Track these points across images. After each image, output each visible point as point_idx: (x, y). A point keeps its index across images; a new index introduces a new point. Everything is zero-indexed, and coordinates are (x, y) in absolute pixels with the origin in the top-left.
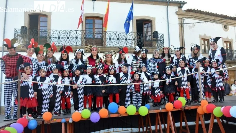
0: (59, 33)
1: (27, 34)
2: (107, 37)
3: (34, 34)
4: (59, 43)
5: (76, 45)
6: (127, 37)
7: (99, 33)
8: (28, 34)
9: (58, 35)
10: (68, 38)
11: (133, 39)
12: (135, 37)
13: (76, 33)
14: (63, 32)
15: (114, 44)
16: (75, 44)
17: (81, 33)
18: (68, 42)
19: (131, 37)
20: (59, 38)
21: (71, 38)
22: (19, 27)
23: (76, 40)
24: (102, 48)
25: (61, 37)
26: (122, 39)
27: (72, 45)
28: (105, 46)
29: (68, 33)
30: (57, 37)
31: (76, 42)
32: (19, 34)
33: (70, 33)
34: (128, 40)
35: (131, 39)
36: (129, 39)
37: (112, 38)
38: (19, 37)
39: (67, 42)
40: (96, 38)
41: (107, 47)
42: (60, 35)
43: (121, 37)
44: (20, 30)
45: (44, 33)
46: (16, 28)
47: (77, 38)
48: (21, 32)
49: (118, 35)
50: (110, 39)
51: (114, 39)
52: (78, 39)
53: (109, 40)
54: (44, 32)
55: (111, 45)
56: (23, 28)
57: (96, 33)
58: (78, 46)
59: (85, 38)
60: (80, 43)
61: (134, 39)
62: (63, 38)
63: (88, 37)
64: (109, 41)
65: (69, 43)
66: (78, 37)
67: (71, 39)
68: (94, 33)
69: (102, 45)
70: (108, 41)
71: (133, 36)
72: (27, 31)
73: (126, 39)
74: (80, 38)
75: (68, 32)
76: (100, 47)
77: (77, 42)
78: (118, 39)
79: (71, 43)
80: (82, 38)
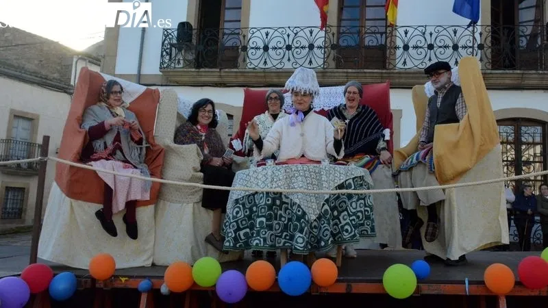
0: (267, 34)
1: (191, 41)
2: (399, 43)
3: (206, 39)
4: (265, 63)
6: (459, 40)
7: (374, 33)
8: (194, 41)
9: (264, 41)
10: (289, 48)
11: (476, 45)
12: (484, 37)
13: (309, 34)
14: (277, 34)
15: (416, 63)
17: (322, 33)
18: (289, 60)
19: (471, 38)
20: (266, 48)
21: (297, 48)
23: (308, 54)
24: (382, 73)
25: (270, 46)
26: (440, 47)
28: (391, 67)
29: (288, 36)
30: (262, 46)
31: (308, 60)
32: (175, 41)
33: (296, 34)
34: (460, 49)
35: (471, 45)
36: (463, 47)
37: (411, 45)
38: (173, 49)
39: (286, 57)
40: (369, 47)
41: (396, 71)
42: (269, 42)
43: (438, 40)
44: (176, 33)
45: (231, 37)
47: (311, 47)
48: (178, 38)
49: (431, 34)
50: (406, 48)
51: (416, 47)
52: (315, 49)
53: (401, 50)
54: (229, 34)
55: (409, 65)
56: (182, 26)
57: (366, 33)
59: (333, 47)
60: (321, 62)
61: (481, 47)
62: (276, 48)
63: (343, 44)
64: (403, 54)
65: (291, 62)
66: (316, 45)
67: (297, 50)
68: (359, 33)
69: (384, 67)
70: (399, 52)
71: (477, 36)
72: (191, 35)
73: (455, 47)
74: (321, 47)
75: (289, 31)
76: (376, 71)
77: (313, 60)
78: (431, 47)
79: (297, 62)
80: (325, 47)
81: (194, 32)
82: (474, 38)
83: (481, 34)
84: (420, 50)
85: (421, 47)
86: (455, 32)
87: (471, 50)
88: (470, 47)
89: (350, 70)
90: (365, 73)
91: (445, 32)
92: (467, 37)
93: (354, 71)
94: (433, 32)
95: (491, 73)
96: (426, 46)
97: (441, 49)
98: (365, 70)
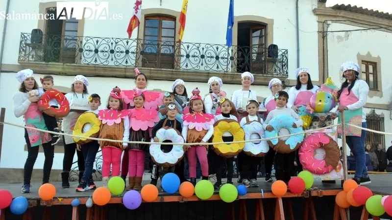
0: (97, 42)
1: (41, 42)
2: (183, 52)
3: (54, 42)
4: (96, 61)
5: (125, 65)
6: (219, 54)
7: (168, 46)
8: (43, 42)
9: (95, 47)
10: (112, 52)
11: (229, 57)
12: (233, 54)
13: (126, 44)
14: (104, 42)
15: (194, 66)
16: (124, 63)
17: (135, 44)
18: (112, 60)
19: (227, 53)
20: (96, 51)
21: (118, 52)
22: (29, 31)
23: (125, 56)
24: (172, 71)
25: (99, 50)
26: (209, 57)
27: (118, 64)
28: (178, 68)
29: (112, 44)
30: (94, 49)
31: (125, 60)
32: (29, 42)
33: (116, 43)
34: (220, 59)
35: (227, 57)
36: (222, 58)
37: (191, 55)
38: (28, 47)
39: (110, 58)
40: (163, 54)
41: (181, 70)
42: (99, 47)
43: (207, 52)
44: (30, 36)
45: (72, 41)
46: (23, 32)
47: (127, 52)
48: (32, 40)
49: (203, 49)
50: (188, 56)
51: (194, 56)
52: (130, 54)
53: (185, 57)
54: (70, 40)
55: (189, 67)
56: (35, 32)
57: (162, 45)
58: (128, 67)
59: (142, 53)
60: (134, 62)
61: (232, 58)
62: (103, 51)
63: (147, 51)
64: (185, 60)
65: (113, 61)
66: (130, 51)
67: (118, 53)
68: (158, 45)
69: (173, 67)
70: (183, 59)
71: (230, 52)
72: (42, 38)
73: (217, 58)
74: (134, 53)
75: (112, 41)
76: (169, 70)
77: (128, 60)
78: (203, 57)
79: (117, 62)
80: (137, 53)
81: (44, 37)
82: (228, 53)
83: (232, 51)
85: (197, 57)
86: (217, 49)
87: (226, 60)
88: (226, 58)
89: (152, 69)
90: (162, 70)
91: (211, 48)
92: (224, 52)
93: (155, 69)
94: (204, 47)
95: (237, 75)
96: (200, 56)
97: (209, 59)
98: (162, 69)
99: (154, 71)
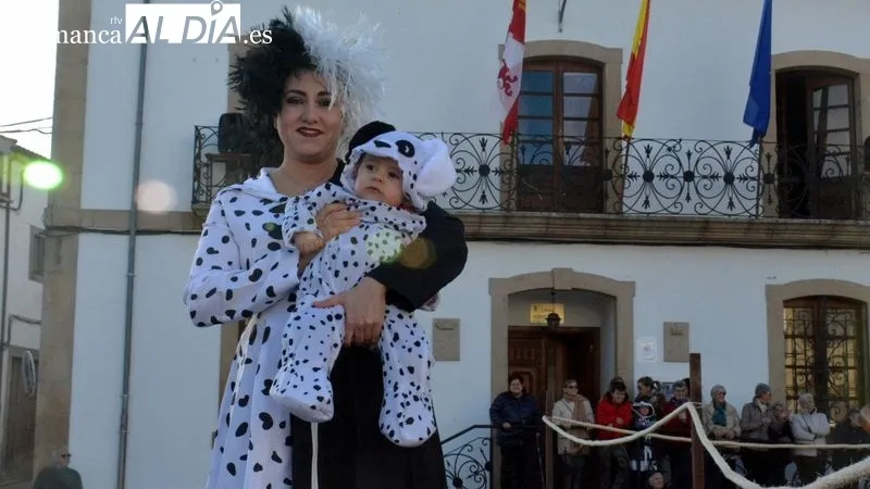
2: (635, 167)
5: (481, 205)
6: (734, 168)
11: (762, 176)
12: (773, 166)
13: (479, 148)
15: (666, 203)
16: (476, 203)
19: (755, 165)
23: (479, 183)
26: (705, 177)
27: (460, 204)
28: (623, 210)
31: (479, 194)
32: (215, 150)
34: (736, 182)
35: (754, 174)
36: (741, 179)
37: (656, 172)
38: (214, 165)
41: (632, 217)
43: (700, 165)
44: (217, 135)
47: (484, 170)
48: (224, 143)
49: (689, 154)
50: (648, 176)
51: (665, 176)
52: (491, 175)
53: (641, 180)
55: (654, 207)
56: (228, 120)
58: (488, 213)
59: (524, 171)
60: (501, 197)
61: (769, 179)
64: (643, 188)
66: (492, 168)
70: (635, 185)
71: (763, 160)
74: (502, 172)
77: (487, 193)
78: (689, 176)
79: (458, 198)
80: (510, 172)
83: (769, 157)
84: (672, 181)
85: (673, 177)
86: (728, 152)
87: (755, 183)
88: (753, 179)
89: (554, 214)
90: (579, 219)
91: (711, 152)
92: (749, 162)
93: (561, 215)
94: (692, 150)
95: (785, 224)
96: (681, 174)
97: (706, 181)
98: (581, 215)
99: (558, 222)
